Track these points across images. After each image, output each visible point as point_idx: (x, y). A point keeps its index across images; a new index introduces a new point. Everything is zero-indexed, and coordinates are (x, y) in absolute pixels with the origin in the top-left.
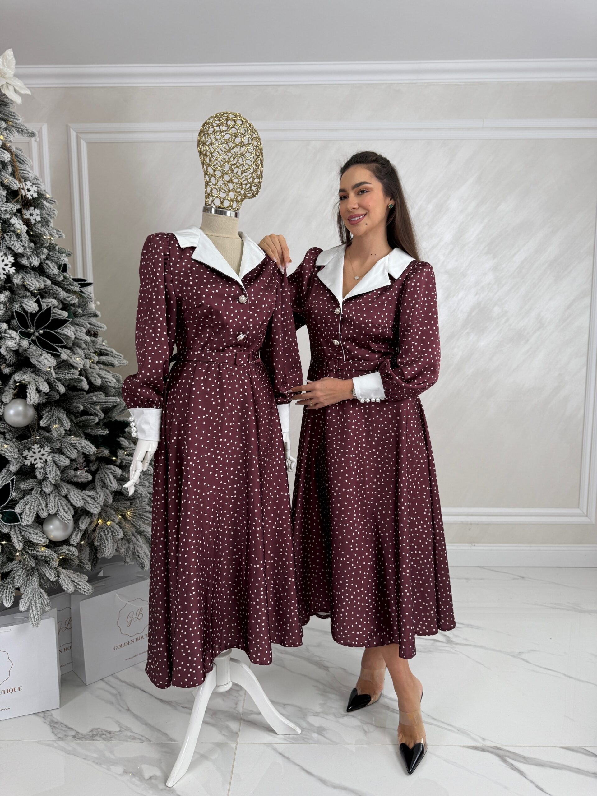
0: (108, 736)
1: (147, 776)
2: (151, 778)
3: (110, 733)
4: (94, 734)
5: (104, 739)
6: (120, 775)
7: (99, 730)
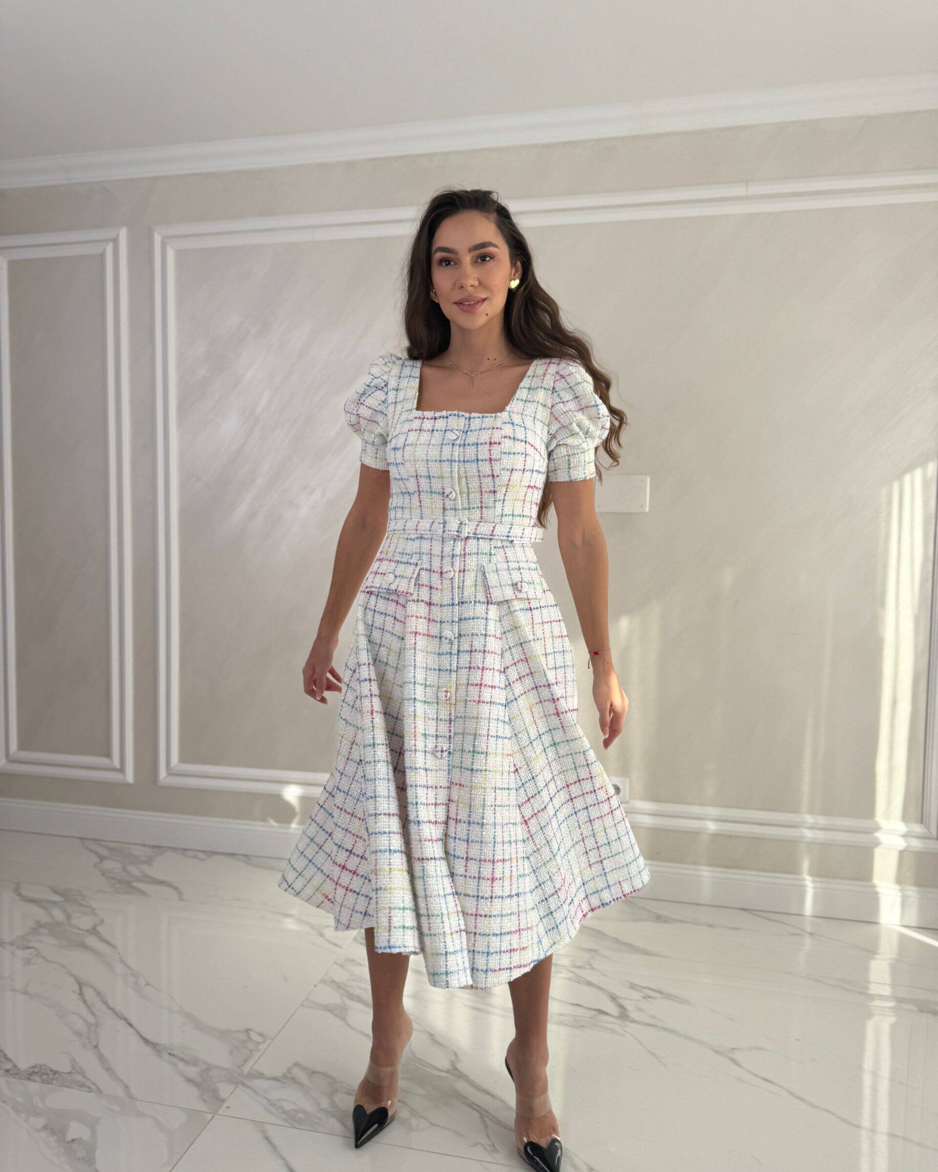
0: (51, 1077)
1: (69, 1137)
2: (73, 1140)
3: (56, 1072)
4: (34, 1072)
5: (43, 1082)
6: (36, 1130)
7: (44, 1067)
